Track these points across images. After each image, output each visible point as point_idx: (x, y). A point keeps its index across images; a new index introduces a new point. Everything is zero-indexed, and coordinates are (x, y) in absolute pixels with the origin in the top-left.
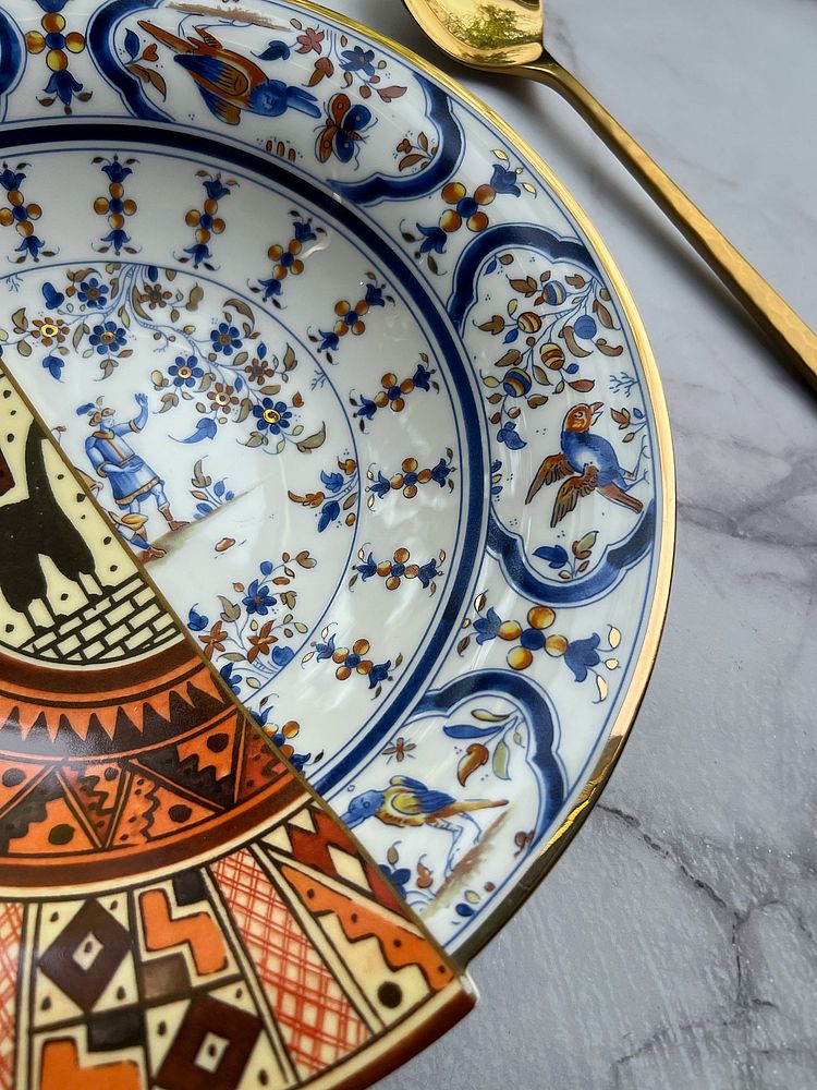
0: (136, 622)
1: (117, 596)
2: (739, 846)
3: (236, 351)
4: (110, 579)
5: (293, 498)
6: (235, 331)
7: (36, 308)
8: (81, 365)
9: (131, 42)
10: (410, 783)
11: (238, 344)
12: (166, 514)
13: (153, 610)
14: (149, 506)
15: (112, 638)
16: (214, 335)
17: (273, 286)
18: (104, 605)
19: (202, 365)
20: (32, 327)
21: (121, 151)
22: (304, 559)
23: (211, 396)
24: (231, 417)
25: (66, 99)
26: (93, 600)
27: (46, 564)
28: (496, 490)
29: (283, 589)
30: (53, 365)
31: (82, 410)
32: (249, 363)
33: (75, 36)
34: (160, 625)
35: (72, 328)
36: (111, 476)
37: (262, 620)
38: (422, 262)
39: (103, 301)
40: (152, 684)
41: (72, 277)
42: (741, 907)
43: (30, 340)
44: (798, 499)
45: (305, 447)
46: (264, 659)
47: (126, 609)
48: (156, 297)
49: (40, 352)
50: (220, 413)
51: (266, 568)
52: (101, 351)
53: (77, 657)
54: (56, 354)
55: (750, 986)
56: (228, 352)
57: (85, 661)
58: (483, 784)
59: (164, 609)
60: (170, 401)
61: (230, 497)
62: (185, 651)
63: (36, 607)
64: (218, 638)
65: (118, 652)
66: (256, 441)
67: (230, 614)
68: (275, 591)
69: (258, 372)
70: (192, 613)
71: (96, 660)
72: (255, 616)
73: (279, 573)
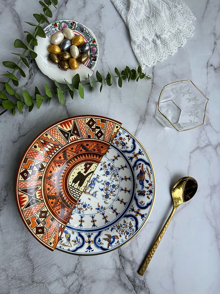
0: (77, 195)
1: (79, 191)
2: (82, 269)
3: (113, 188)
4: (80, 189)
5: (98, 204)
6: (115, 187)
7: (107, 164)
8: (103, 172)
9: (140, 164)
10: (70, 235)
11: (114, 188)
12: (90, 191)
13: (79, 196)
14: (90, 189)
15: (74, 193)
16: (114, 185)
17: (122, 190)
18: (77, 190)
19: (109, 185)
20: (104, 164)
21: (128, 167)
22: (92, 209)
23: (106, 188)
24: (105, 192)
25: (130, 159)
26: (77, 189)
27: (79, 182)
28: (105, 230)
29: (87, 208)
30: (101, 169)
31: (97, 175)
32: (112, 190)
33: (137, 157)
34: (78, 197)
35: (107, 169)
36: (92, 183)
37: (83, 208)
38: (130, 209)
39: (112, 170)
40: (71, 200)
41: (112, 166)
42: (76, 272)
43: (103, 165)
44: (128, 263)
45: (105, 202)
46: (79, 211)
47: (78, 193)
48: (115, 176)
49: (102, 167)
50: (104, 190)
51: (89, 205)
52: (106, 173)
53: (70, 191)
54: (103, 169)
55: (68, 275)
56: (112, 187)
57: (70, 192)
58: (72, 243)
59: (80, 197)
60: (103, 184)
61: (95, 197)
62: (76, 201)
63: (74, 184)
64: (79, 204)
65: (73, 195)
66: (103, 196)
67: (82, 204)
68: (87, 207)
69: (111, 192)
70: (80, 200)
71: (71, 193)
72: (83, 207)
73: (89, 207)
